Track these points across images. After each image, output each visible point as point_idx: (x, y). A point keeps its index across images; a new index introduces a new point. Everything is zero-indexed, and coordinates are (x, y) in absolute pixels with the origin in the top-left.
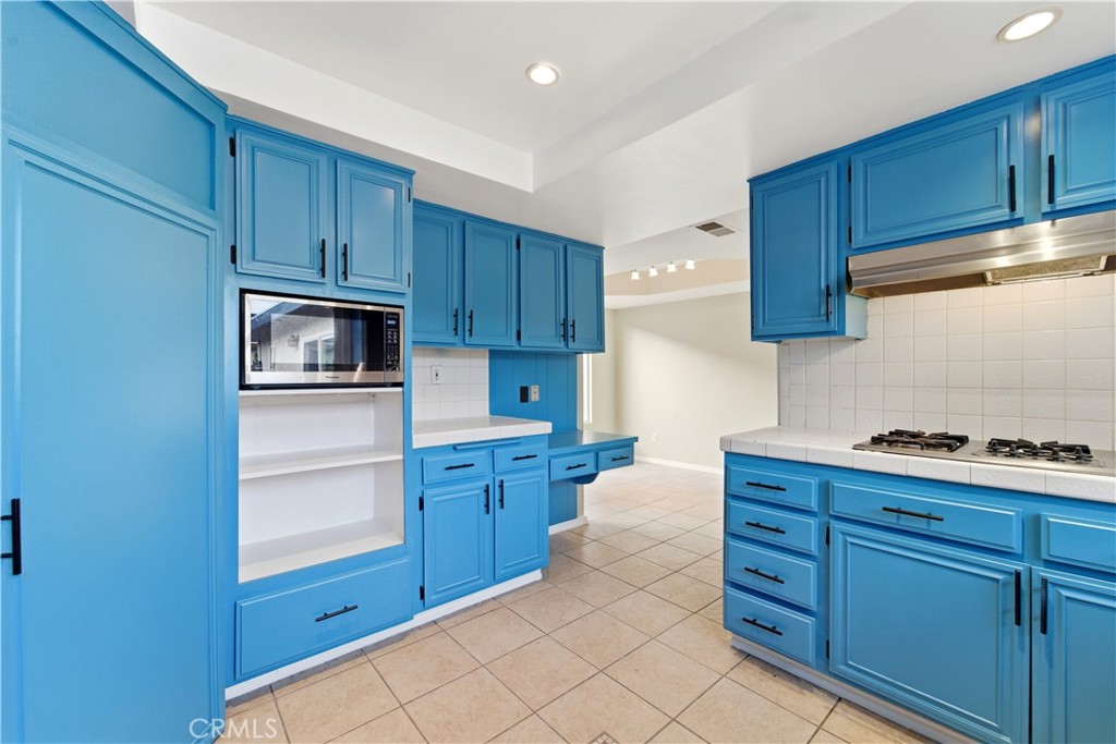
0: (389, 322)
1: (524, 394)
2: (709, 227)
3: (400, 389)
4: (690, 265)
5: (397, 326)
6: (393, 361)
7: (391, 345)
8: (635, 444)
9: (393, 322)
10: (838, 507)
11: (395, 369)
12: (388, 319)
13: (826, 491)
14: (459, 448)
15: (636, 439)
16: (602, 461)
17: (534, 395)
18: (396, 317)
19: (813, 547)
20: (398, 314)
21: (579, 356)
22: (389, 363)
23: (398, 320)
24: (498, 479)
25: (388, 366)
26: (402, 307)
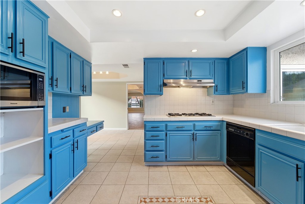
0: (40, 79)
1: (64, 109)
2: (126, 66)
3: (42, 109)
4: (107, 73)
5: (43, 82)
6: (41, 96)
7: (40, 89)
8: (103, 123)
9: (41, 79)
10: (169, 129)
11: (42, 100)
12: (39, 78)
13: (166, 126)
14: (64, 130)
15: (103, 121)
16: (98, 129)
17: (67, 110)
18: (42, 77)
19: (164, 137)
20: (43, 76)
21: (80, 97)
22: (40, 97)
23: (43, 78)
24: (76, 140)
25: (39, 99)
26: (44, 73)
